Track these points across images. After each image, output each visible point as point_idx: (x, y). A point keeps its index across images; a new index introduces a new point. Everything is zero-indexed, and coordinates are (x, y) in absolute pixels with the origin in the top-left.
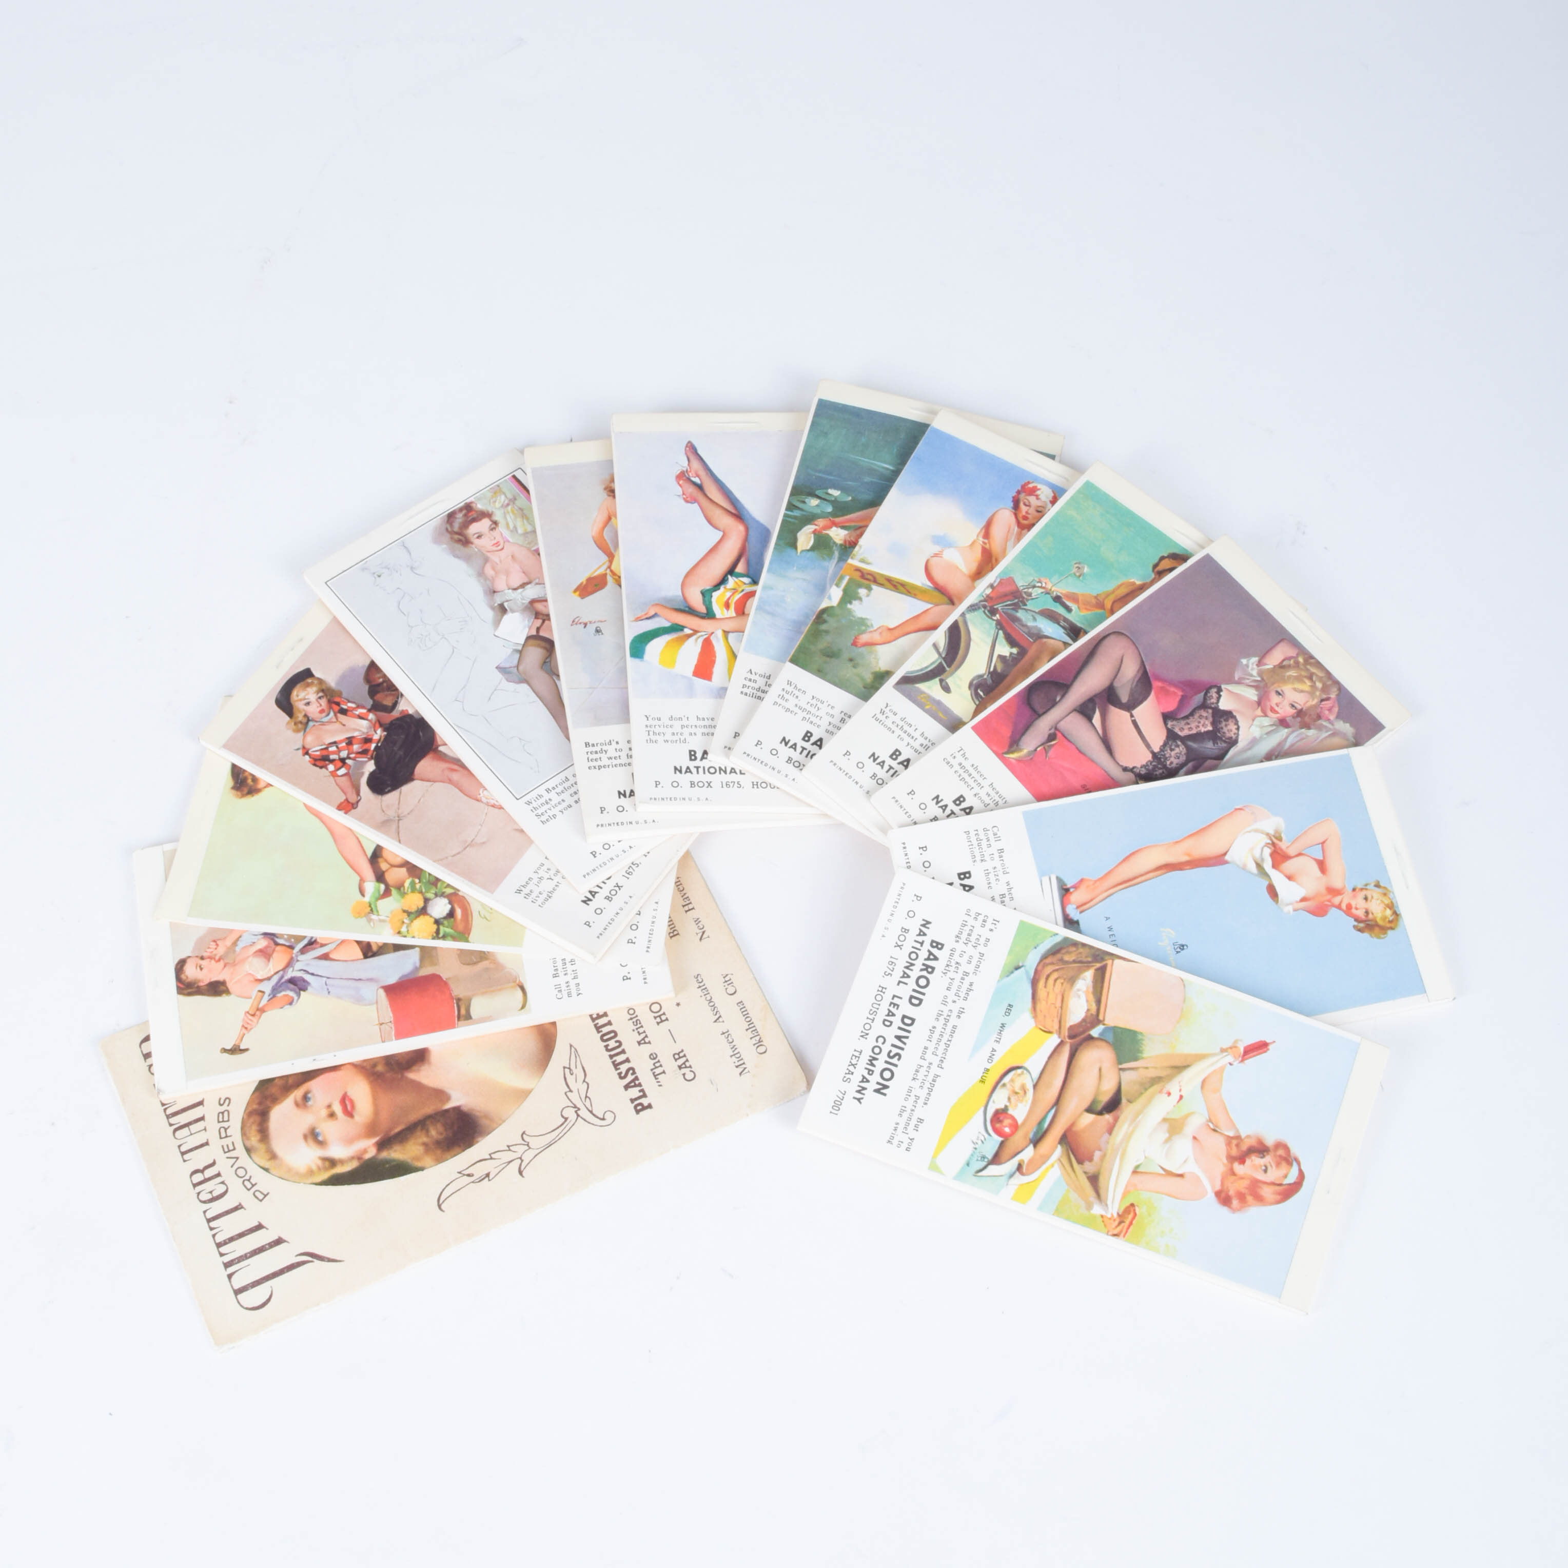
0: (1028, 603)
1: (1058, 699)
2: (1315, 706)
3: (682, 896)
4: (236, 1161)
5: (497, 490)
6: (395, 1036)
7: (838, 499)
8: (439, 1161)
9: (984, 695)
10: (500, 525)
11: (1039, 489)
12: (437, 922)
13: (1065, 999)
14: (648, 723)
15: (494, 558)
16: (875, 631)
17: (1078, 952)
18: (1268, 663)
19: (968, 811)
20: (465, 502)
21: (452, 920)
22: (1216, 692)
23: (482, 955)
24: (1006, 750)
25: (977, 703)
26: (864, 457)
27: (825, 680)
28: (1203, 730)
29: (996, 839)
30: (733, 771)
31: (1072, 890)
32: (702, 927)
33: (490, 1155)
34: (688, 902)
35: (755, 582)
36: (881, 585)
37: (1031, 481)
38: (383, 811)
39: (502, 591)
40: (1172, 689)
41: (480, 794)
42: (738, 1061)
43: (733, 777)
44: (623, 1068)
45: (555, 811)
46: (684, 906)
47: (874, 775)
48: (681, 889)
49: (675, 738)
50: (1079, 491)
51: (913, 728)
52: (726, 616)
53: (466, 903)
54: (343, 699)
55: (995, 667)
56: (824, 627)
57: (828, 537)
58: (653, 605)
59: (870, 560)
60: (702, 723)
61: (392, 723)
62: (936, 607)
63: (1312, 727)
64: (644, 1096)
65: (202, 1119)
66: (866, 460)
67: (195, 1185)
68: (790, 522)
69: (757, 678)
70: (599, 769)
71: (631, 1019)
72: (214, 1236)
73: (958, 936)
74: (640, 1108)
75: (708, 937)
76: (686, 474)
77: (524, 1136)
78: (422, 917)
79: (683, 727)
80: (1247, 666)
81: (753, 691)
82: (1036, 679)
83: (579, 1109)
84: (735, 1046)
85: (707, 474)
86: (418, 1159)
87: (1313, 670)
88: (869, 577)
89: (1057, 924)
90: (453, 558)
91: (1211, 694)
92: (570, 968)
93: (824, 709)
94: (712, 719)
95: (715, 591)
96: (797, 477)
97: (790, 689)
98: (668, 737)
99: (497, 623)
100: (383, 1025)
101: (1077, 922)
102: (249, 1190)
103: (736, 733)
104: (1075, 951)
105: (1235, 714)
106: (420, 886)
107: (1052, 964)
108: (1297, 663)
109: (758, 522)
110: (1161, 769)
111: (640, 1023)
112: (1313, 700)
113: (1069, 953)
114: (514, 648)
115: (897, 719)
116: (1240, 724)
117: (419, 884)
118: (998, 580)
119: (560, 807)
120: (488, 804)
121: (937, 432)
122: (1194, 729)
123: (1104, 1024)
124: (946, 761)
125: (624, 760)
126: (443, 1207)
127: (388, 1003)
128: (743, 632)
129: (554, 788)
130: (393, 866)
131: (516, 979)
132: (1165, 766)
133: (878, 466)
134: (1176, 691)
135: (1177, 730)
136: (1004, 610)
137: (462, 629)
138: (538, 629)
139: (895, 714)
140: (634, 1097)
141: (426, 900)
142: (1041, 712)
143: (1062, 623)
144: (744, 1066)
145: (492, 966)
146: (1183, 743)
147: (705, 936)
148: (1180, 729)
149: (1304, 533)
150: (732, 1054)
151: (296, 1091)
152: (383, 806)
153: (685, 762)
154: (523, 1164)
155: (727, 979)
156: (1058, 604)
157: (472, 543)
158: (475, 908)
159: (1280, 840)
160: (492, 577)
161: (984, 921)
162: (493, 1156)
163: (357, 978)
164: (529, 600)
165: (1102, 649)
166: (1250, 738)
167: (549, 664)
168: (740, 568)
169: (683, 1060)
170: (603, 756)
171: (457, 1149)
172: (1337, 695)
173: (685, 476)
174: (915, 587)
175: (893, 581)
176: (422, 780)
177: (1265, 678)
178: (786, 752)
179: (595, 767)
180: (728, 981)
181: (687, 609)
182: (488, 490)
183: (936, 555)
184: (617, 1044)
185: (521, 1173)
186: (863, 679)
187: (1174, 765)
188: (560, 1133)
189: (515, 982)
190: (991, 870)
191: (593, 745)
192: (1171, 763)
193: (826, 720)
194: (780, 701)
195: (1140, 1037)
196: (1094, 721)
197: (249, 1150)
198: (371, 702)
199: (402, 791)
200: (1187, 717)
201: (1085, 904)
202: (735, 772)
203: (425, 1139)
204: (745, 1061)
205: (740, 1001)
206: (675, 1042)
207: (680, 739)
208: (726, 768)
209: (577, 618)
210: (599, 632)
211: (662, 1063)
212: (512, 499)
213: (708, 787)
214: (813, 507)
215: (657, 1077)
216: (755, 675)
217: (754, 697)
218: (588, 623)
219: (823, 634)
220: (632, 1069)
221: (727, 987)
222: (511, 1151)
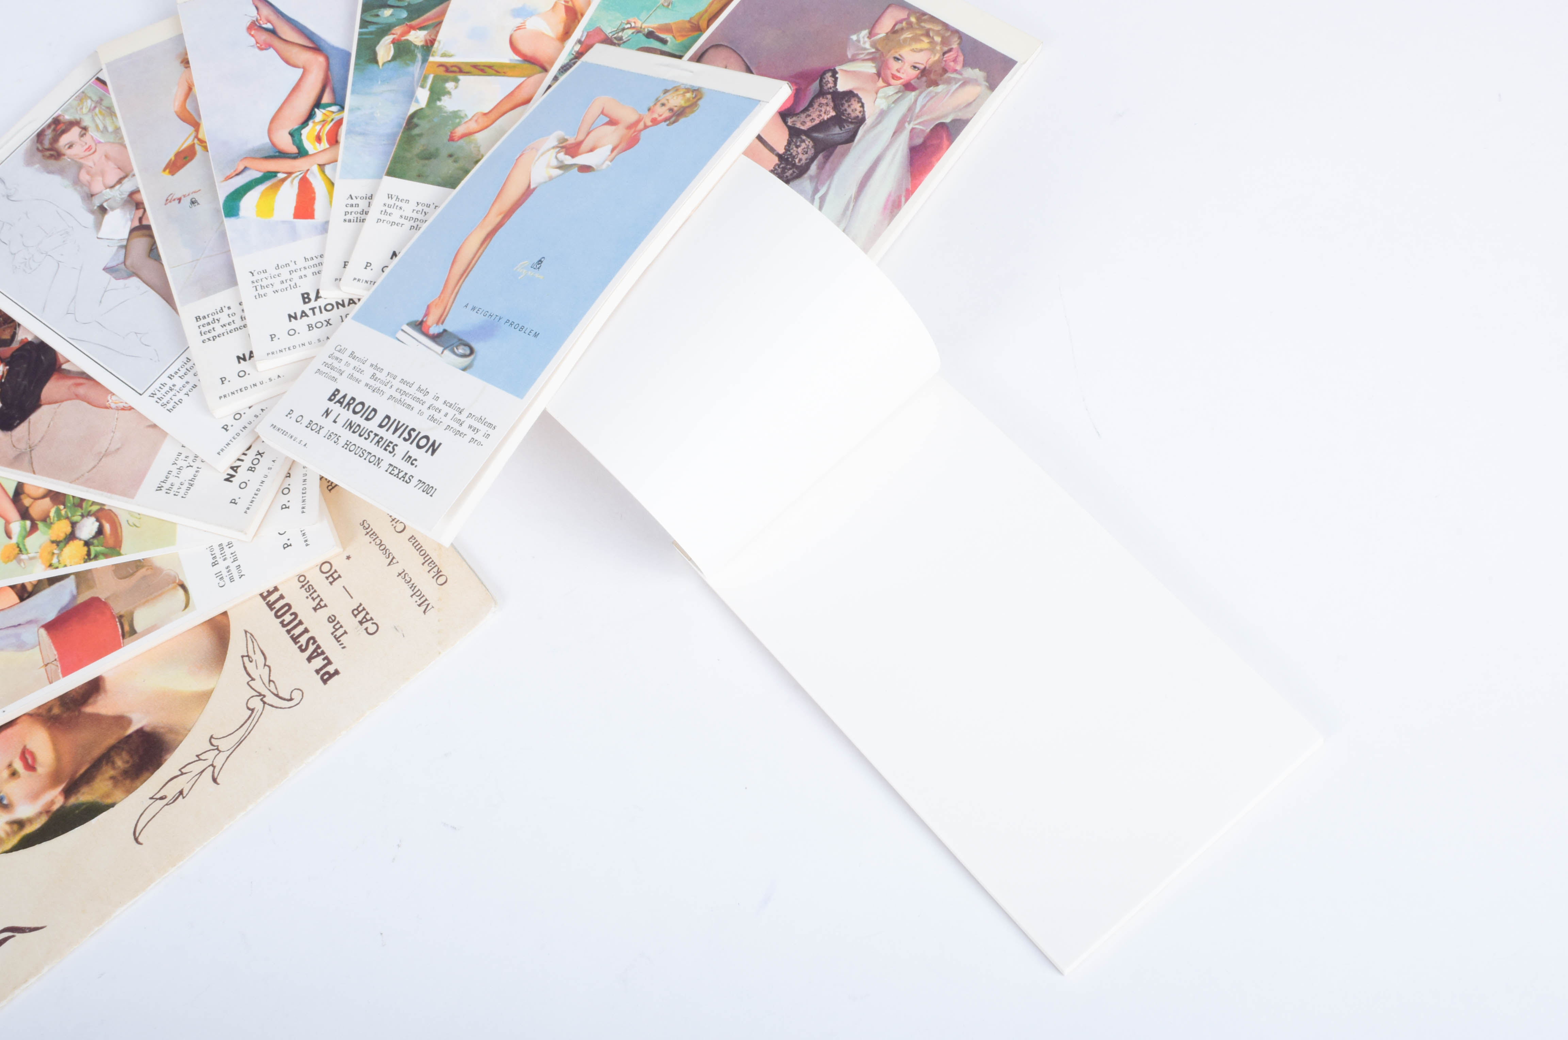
2: (939, 61)
5: (82, 97)
6: (62, 674)
8: (129, 791)
10: (89, 129)
12: (87, 544)
14: (254, 279)
15: (89, 163)
16: (470, 120)
18: (879, 32)
20: (52, 118)
21: (102, 536)
22: (831, 76)
23: (139, 564)
27: (428, 183)
28: (826, 117)
30: (350, 301)
33: (180, 770)
35: (342, 108)
36: (468, 73)
38: (14, 446)
39: (101, 192)
41: (108, 401)
42: (420, 599)
44: (303, 640)
45: (181, 395)
49: (286, 285)
52: (320, 150)
53: (113, 515)
56: (416, 131)
58: (242, 160)
59: (452, 52)
60: (311, 263)
61: (12, 356)
63: (940, 82)
64: (329, 663)
68: (366, 39)
69: (359, 201)
70: (214, 340)
71: (303, 586)
76: (257, 23)
77: (213, 740)
78: (71, 543)
79: (291, 272)
80: (858, 41)
81: (356, 216)
83: (264, 696)
84: (413, 584)
85: (278, 17)
86: (108, 795)
87: (928, 26)
88: (454, 69)
90: (47, 174)
91: (826, 79)
92: (228, 551)
94: (320, 256)
95: (304, 128)
97: (391, 202)
98: (278, 286)
99: (98, 225)
100: (49, 665)
103: (344, 262)
105: (855, 92)
106: (66, 512)
108: (910, 24)
109: (337, 49)
110: (790, 169)
111: (313, 588)
112: (935, 55)
114: (119, 244)
116: (863, 101)
117: (65, 510)
119: (185, 390)
120: (117, 409)
122: (817, 119)
125: (238, 323)
126: (140, 840)
127: (50, 641)
129: (176, 373)
130: (36, 499)
131: (176, 578)
135: (798, 125)
137: (64, 241)
138: (140, 219)
140: (318, 668)
141: (74, 525)
144: (427, 603)
145: (149, 572)
146: (808, 136)
148: (801, 124)
150: (413, 593)
152: (13, 442)
153: (299, 306)
154: (216, 770)
155: (394, 516)
157: (64, 155)
158: (123, 518)
160: (88, 182)
162: (184, 770)
163: (16, 624)
164: (128, 193)
166: (877, 111)
168: (326, 99)
169: (363, 614)
170: (217, 326)
171: (146, 774)
172: (959, 44)
173: (256, 25)
174: (503, 65)
175: (479, 66)
176: (50, 403)
177: (880, 48)
179: (209, 339)
180: (395, 519)
181: (277, 154)
182: (74, 99)
183: (519, 28)
184: (293, 616)
185: (215, 780)
187: (803, 162)
188: (249, 727)
189: (175, 582)
191: (204, 317)
192: (800, 160)
194: (383, 217)
199: (31, 421)
202: (354, 303)
203: (112, 773)
204: (427, 596)
205: (411, 536)
206: (352, 598)
207: (290, 285)
208: (343, 301)
209: (170, 195)
210: (195, 203)
211: (342, 623)
212: (97, 101)
213: (327, 325)
214: (388, 17)
215: (339, 639)
216: (357, 198)
217: (360, 221)
218: (183, 198)
219: (417, 138)
220: (312, 638)
221: (395, 525)
222: (201, 760)
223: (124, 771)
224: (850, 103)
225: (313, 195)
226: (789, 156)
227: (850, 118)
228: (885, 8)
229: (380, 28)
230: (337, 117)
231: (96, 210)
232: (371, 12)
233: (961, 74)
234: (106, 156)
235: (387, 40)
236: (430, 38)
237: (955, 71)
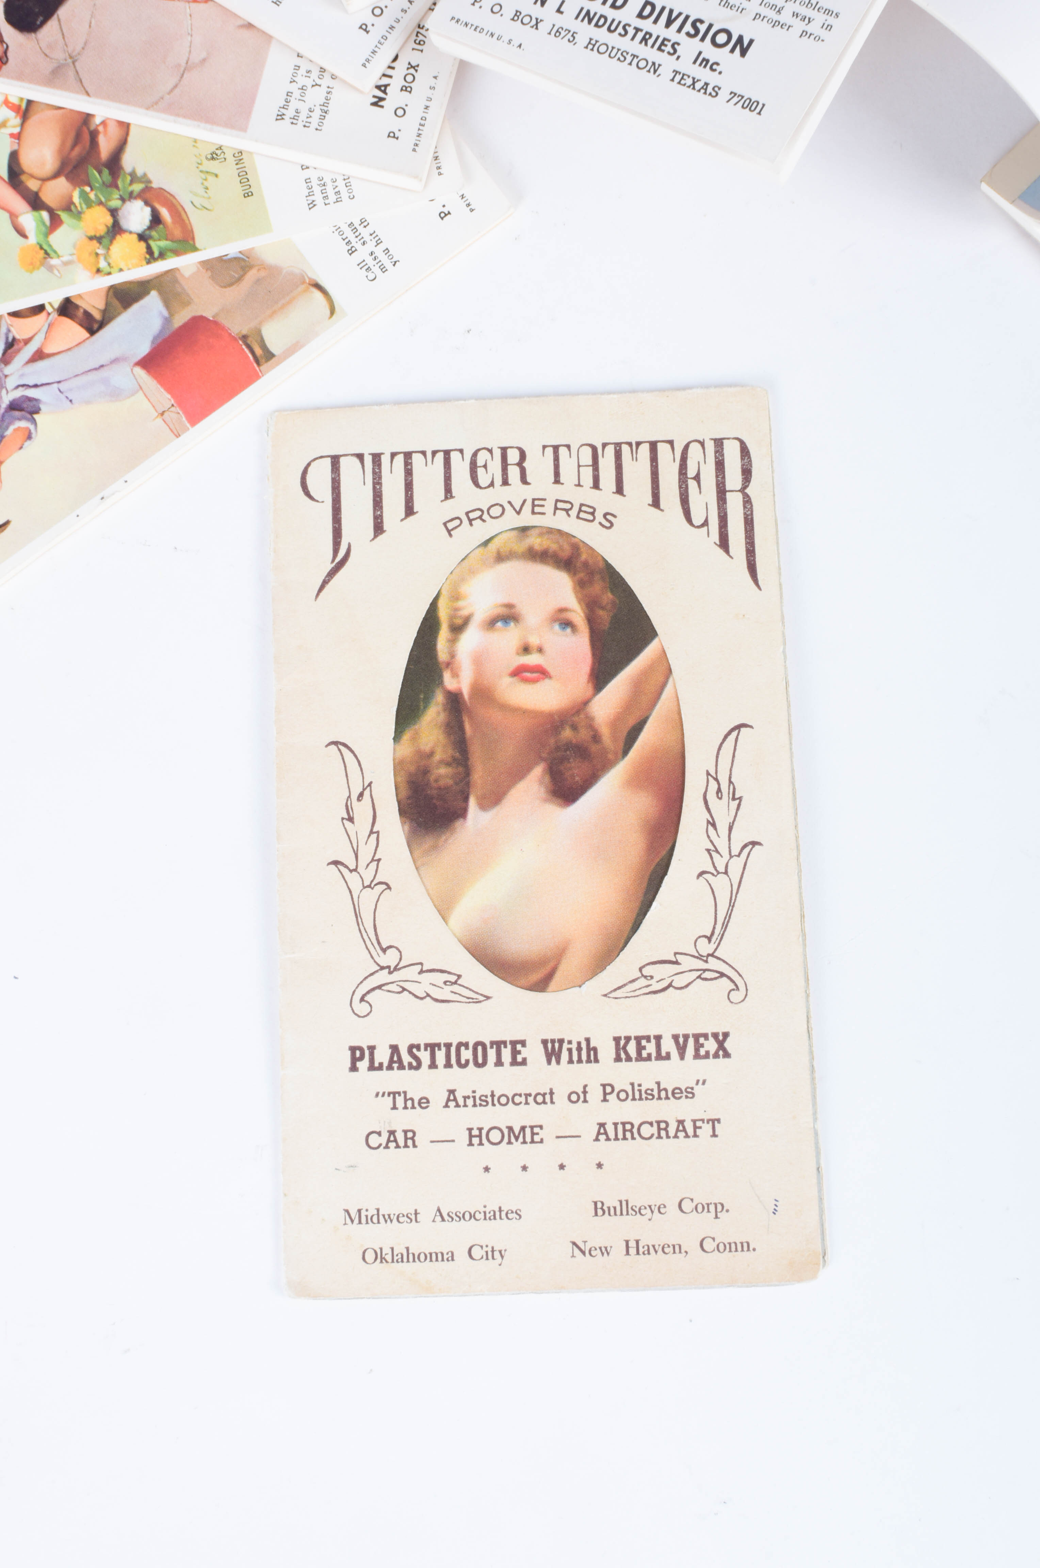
3: (654, 1246)
4: (514, 509)
8: (399, 765)
32: (593, 1253)
33: (378, 832)
34: (641, 1250)
42: (367, 1216)
44: (424, 1056)
46: (637, 1242)
48: (666, 1250)
64: (372, 1068)
65: (596, 485)
67: (504, 450)
71: (493, 1095)
72: (424, 453)
74: (356, 1054)
75: (573, 1256)
77: (384, 887)
83: (390, 973)
84: (391, 1221)
86: (414, 739)
102: (467, 514)
111: (481, 1105)
126: (333, 747)
140: (376, 1051)
144: (356, 1221)
147: (576, 1251)
150: (381, 1213)
151: (582, 615)
154: (347, 871)
155: (497, 1254)
162: (374, 836)
169: (401, 1142)
171: (404, 793)
180: (491, 1254)
184: (463, 1062)
185: (336, 863)
188: (368, 935)
197: (524, 530)
203: (438, 757)
204: (364, 1226)
205: (455, 1258)
206: (432, 1142)
211: (410, 1111)
215: (392, 1095)
220: (419, 1066)
221: (485, 1249)
222: (370, 862)
223: (429, 771)
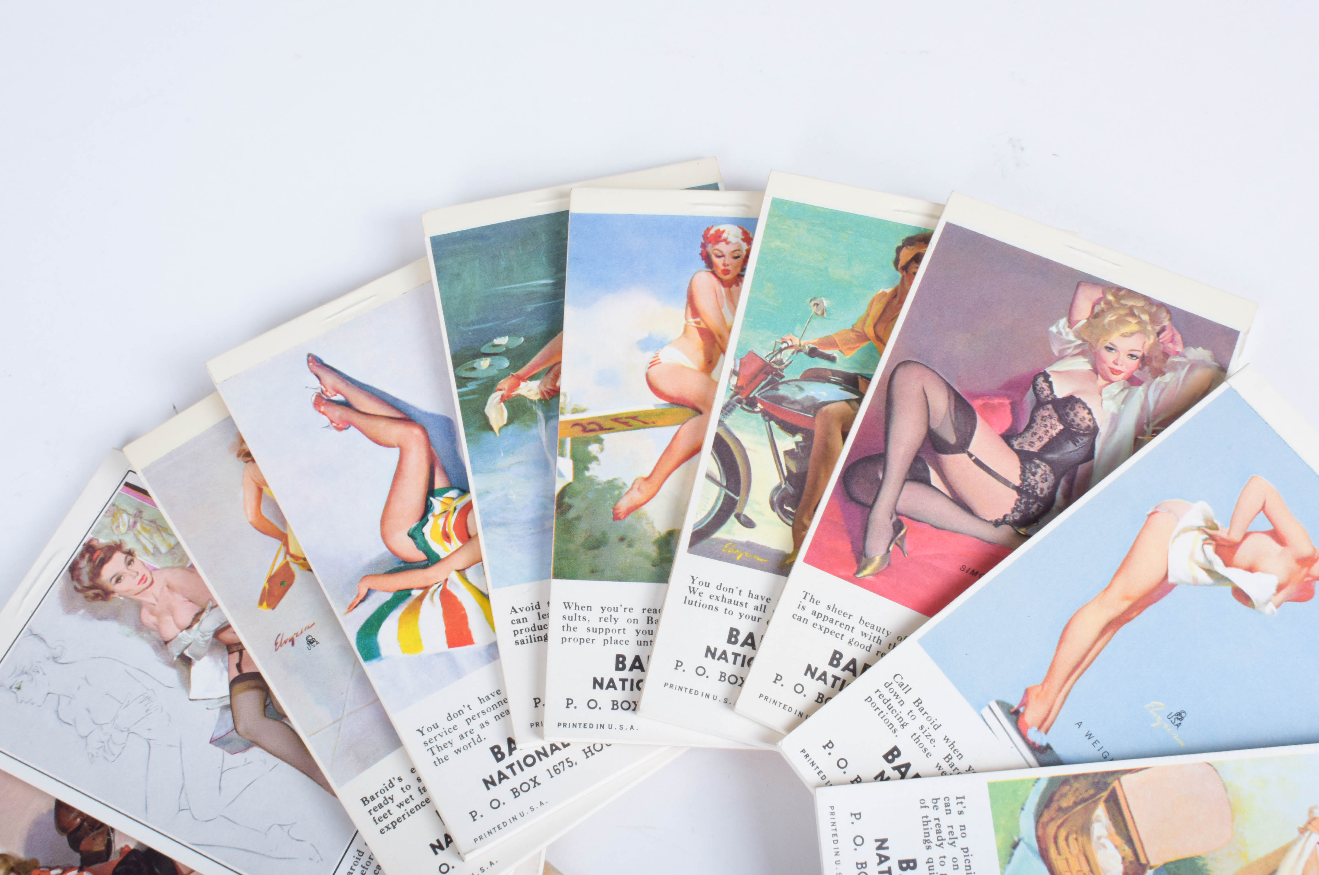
0: (784, 374)
1: (881, 476)
2: (1155, 344)
5: (113, 511)
7: (511, 347)
9: (793, 509)
10: (136, 553)
11: (724, 231)
13: (1090, 857)
14: (426, 738)
15: (147, 598)
16: (631, 489)
17: (1073, 789)
18: (1078, 319)
19: (854, 669)
22: (1043, 381)
24: (855, 569)
25: (791, 522)
26: (514, 284)
27: (606, 580)
28: (1054, 433)
29: (906, 690)
30: (554, 748)
31: (1022, 710)
35: (464, 491)
36: (610, 429)
37: (710, 226)
40: (996, 401)
43: (558, 756)
47: (723, 675)
49: (467, 740)
50: (770, 215)
51: (736, 592)
52: (452, 551)
54: (42, 869)
55: (787, 468)
56: (572, 514)
57: (521, 398)
59: (584, 406)
60: (489, 704)
62: (685, 425)
63: (1165, 370)
66: (518, 285)
68: (469, 400)
69: (524, 614)
70: (394, 827)
73: (926, 841)
76: (324, 396)
79: (468, 721)
80: (1059, 333)
81: (528, 634)
82: (845, 465)
85: (347, 384)
87: (1130, 303)
88: (593, 426)
89: (1031, 767)
90: (98, 622)
91: (1040, 386)
93: (622, 616)
94: (498, 692)
96: (451, 343)
97: (571, 612)
98: (458, 744)
99: (186, 682)
101: (1048, 747)
103: (535, 699)
104: (1069, 790)
105: (1077, 396)
107: (1052, 819)
108: (1108, 303)
109: (432, 415)
110: (1034, 503)
112: (1149, 338)
113: (1064, 795)
114: (221, 705)
115: (712, 590)
116: (1089, 406)
118: (738, 362)
121: (580, 216)
122: (1045, 436)
123: (1151, 868)
124: (796, 617)
125: (418, 799)
128: (481, 560)
129: (350, 873)
132: (1037, 498)
133: (535, 287)
134: (1001, 401)
135: (1027, 448)
136: (763, 395)
137: (147, 711)
138: (239, 666)
139: (708, 585)
142: (870, 503)
143: (833, 379)
146: (1042, 460)
148: (1029, 445)
149: (1022, 149)
153: (492, 767)
156: (817, 359)
157: (113, 592)
159: (1216, 528)
160: (155, 625)
161: (947, 805)
164: (212, 634)
165: (896, 391)
166: (1108, 416)
167: (271, 706)
168: (439, 483)
170: (392, 806)
172: (1170, 319)
173: (324, 399)
174: (648, 414)
175: (621, 418)
177: (1086, 338)
178: (605, 697)
179: (388, 828)
181: (402, 565)
182: (105, 516)
183: (653, 364)
186: (647, 557)
187: (1046, 491)
190: (919, 732)
192: (1042, 490)
193: (631, 629)
194: (567, 634)
195: (1200, 863)
196: (933, 483)
198: (78, 856)
200: (1029, 427)
201: (1045, 720)
202: (557, 748)
207: (472, 739)
208: (543, 748)
209: (278, 637)
210: (313, 642)
212: (136, 514)
213: (535, 786)
214: (487, 369)
216: (522, 611)
217: (535, 641)
218: (295, 636)
219: (576, 523)
224: (1075, 411)
225: (463, 612)
226: (1028, 488)
227: (1081, 430)
228: (1075, 288)
229: (482, 384)
230: (460, 503)
231: (176, 661)
232: (465, 364)
233: (1185, 357)
234: (168, 587)
235: (495, 398)
236: (546, 389)
237: (1177, 353)
